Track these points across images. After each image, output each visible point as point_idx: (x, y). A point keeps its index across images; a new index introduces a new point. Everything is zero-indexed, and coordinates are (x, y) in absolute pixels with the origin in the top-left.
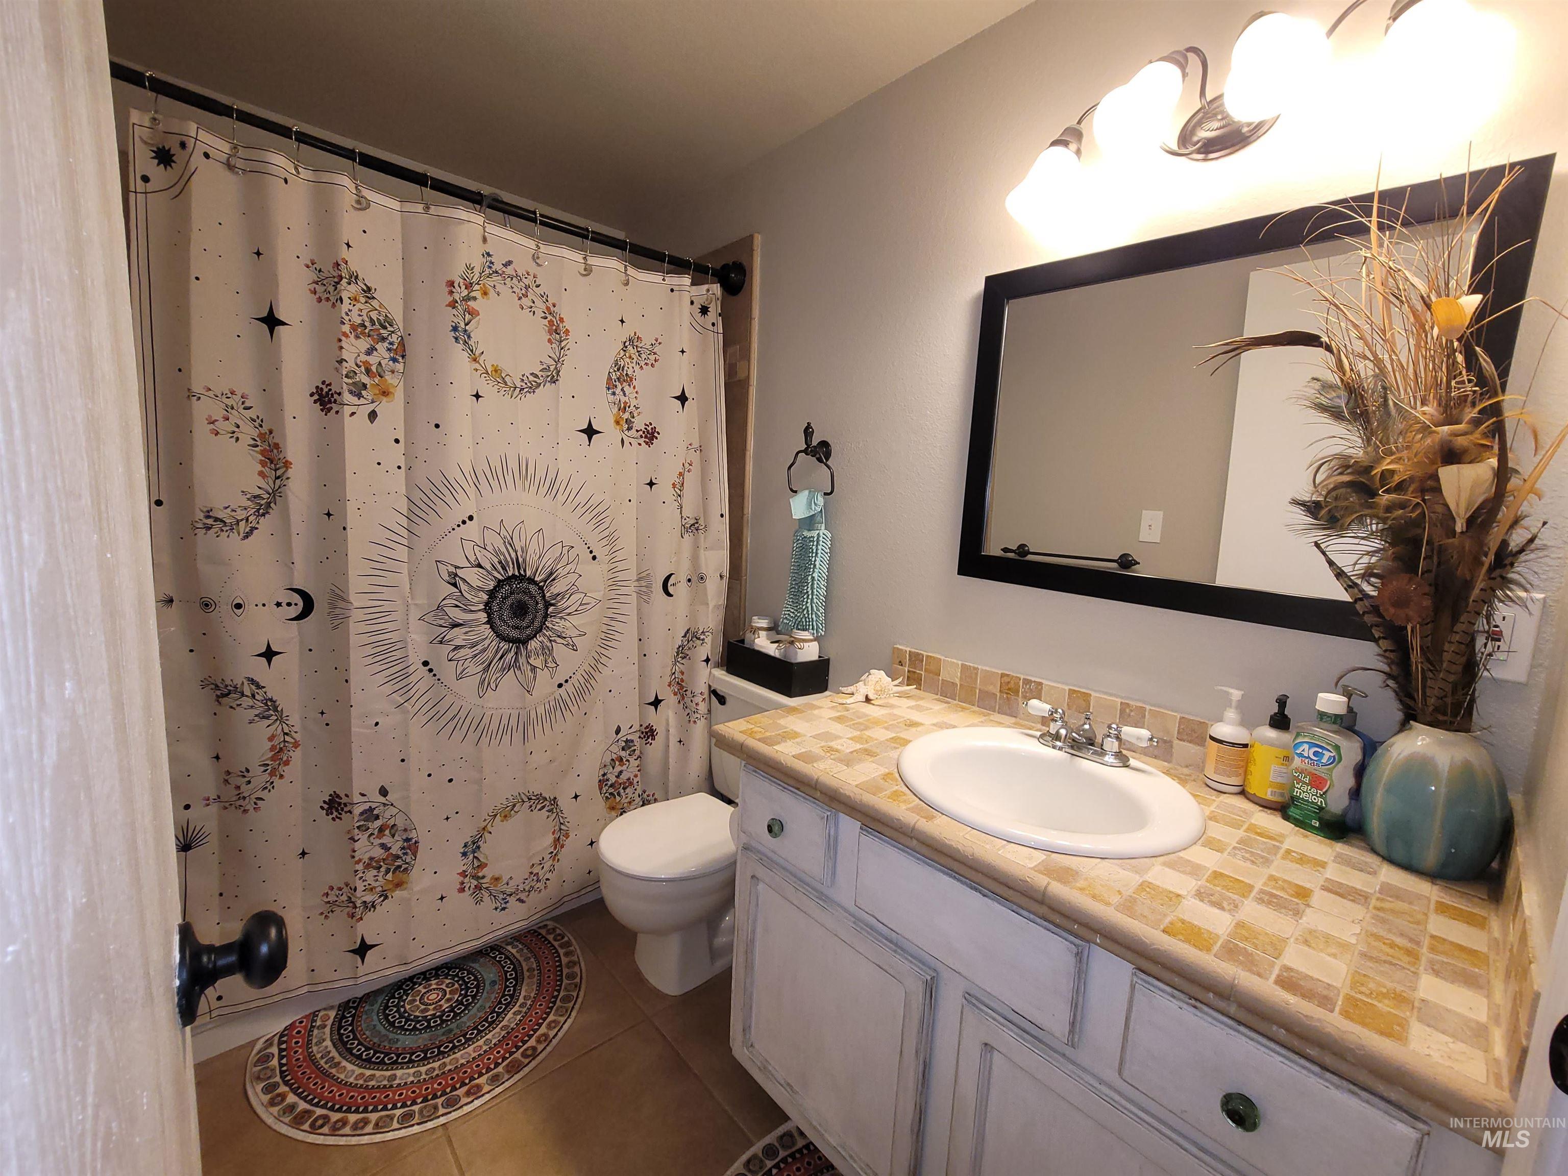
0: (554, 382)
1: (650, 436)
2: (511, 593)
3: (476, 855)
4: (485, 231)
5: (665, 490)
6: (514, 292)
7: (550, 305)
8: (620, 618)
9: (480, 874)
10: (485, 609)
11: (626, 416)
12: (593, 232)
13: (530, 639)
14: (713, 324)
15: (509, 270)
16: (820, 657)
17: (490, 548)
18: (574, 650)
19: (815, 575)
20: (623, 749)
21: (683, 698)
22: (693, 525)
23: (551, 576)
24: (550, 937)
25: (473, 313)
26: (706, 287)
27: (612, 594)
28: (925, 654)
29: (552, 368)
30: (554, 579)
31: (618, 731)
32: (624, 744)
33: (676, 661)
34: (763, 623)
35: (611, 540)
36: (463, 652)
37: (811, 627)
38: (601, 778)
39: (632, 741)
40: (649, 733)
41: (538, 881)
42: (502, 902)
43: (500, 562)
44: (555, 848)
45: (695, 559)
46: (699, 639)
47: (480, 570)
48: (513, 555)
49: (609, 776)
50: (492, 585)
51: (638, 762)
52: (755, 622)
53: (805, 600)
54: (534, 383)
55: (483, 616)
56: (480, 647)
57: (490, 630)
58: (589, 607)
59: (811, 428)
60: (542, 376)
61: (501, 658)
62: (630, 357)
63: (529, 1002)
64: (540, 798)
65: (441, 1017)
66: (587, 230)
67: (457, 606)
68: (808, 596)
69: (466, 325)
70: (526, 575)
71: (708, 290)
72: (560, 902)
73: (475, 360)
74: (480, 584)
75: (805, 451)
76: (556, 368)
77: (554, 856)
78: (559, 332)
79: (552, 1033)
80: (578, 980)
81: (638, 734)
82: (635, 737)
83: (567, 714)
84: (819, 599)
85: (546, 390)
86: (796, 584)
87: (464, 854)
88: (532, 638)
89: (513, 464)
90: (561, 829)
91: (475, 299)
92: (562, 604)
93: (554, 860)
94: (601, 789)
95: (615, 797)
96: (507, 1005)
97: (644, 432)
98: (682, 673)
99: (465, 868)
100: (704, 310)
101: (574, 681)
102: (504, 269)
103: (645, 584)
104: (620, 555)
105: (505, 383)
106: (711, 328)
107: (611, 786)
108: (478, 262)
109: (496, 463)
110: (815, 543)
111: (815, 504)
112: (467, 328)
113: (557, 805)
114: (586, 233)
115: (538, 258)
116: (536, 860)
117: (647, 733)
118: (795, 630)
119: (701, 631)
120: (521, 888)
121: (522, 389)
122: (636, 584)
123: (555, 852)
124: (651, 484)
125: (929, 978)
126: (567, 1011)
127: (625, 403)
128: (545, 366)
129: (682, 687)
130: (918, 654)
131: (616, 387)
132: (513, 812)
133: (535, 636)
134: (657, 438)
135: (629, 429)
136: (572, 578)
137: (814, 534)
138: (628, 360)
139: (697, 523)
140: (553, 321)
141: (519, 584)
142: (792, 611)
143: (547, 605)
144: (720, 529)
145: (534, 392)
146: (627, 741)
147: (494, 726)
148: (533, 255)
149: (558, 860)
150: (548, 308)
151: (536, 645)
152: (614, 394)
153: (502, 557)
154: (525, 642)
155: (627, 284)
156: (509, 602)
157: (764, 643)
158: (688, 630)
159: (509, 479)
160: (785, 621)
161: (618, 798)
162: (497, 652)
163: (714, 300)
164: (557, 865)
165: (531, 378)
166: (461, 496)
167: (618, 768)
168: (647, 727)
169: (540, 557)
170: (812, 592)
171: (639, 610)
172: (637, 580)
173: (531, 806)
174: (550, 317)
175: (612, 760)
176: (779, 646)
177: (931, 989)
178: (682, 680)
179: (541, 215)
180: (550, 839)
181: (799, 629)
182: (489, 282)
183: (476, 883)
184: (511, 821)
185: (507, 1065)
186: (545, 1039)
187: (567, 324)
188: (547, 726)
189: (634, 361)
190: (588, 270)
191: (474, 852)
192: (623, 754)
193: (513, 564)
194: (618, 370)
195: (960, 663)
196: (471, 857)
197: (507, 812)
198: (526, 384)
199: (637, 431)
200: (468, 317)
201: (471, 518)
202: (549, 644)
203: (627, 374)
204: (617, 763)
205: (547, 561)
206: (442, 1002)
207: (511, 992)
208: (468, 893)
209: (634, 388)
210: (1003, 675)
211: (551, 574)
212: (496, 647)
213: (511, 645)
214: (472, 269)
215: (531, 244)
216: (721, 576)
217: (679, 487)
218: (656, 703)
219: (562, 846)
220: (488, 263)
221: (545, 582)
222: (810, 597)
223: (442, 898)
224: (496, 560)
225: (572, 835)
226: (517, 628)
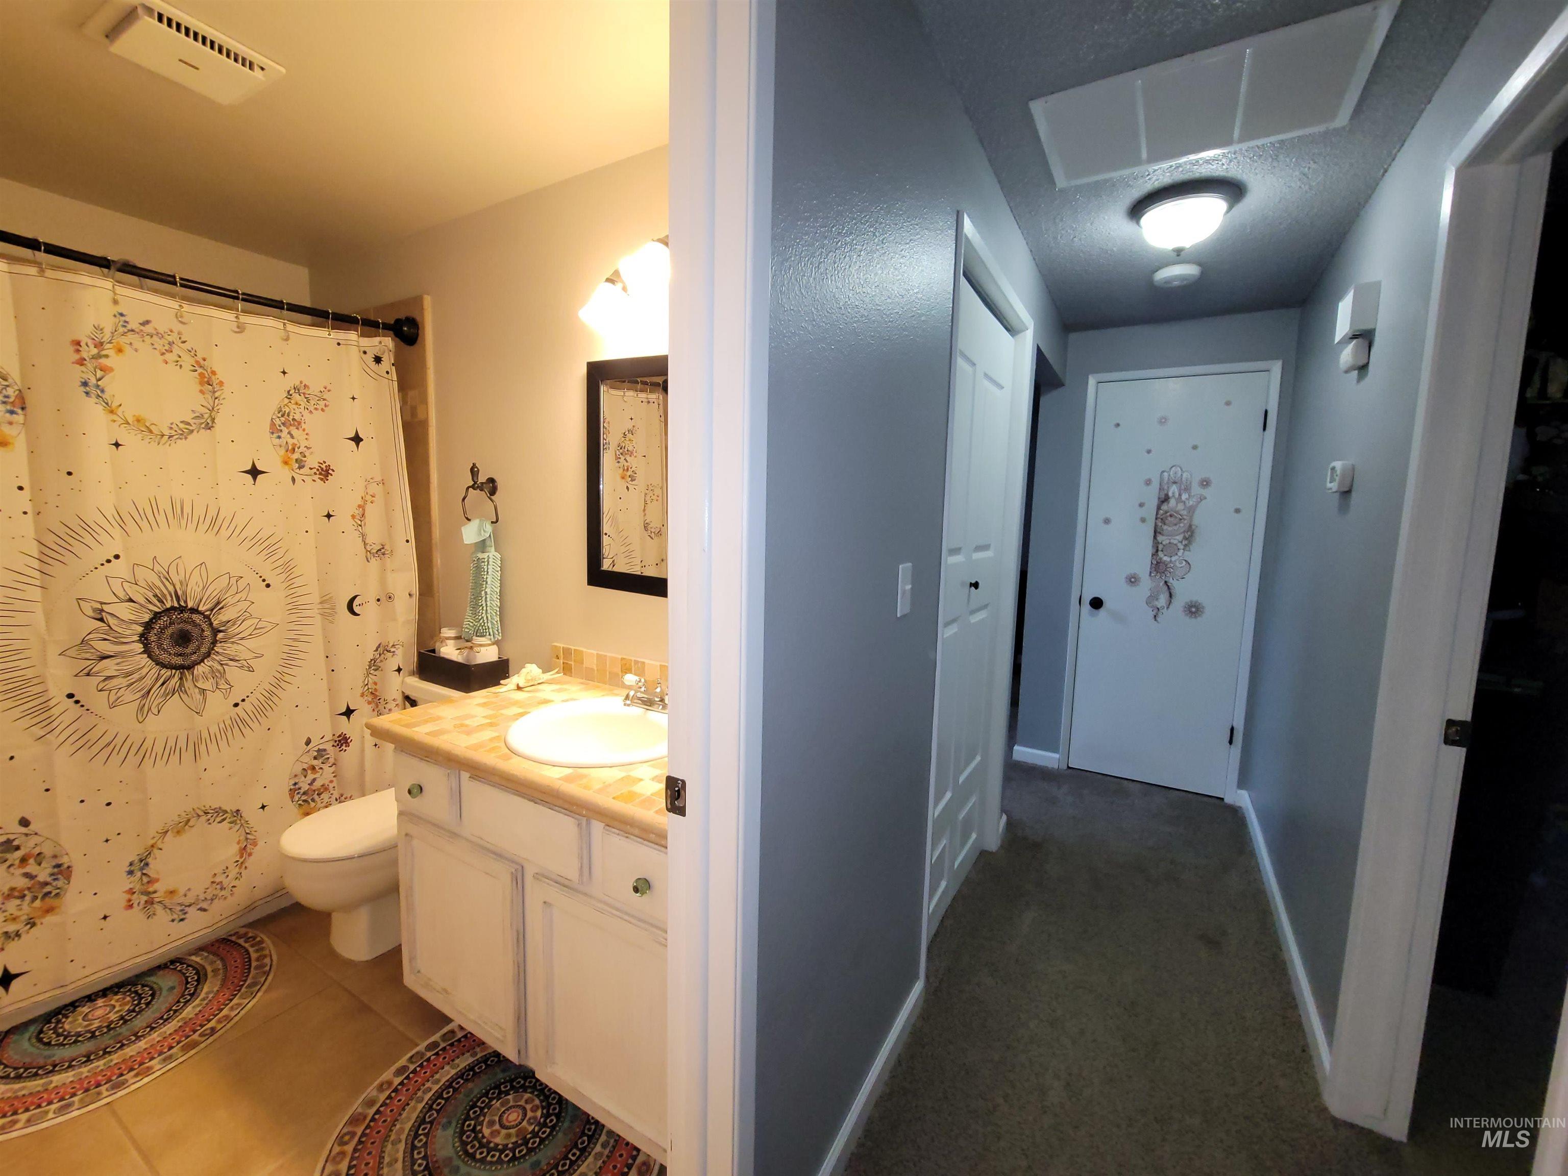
0: (210, 429)
1: (325, 473)
2: (170, 623)
3: (144, 872)
4: (115, 294)
5: (344, 519)
6: (155, 349)
7: (199, 358)
8: (303, 638)
9: (151, 889)
10: (140, 640)
11: (296, 456)
12: (243, 294)
13: (197, 664)
14: (388, 373)
15: (148, 329)
16: (499, 658)
17: (141, 583)
18: (250, 671)
19: (488, 590)
20: (315, 758)
21: (377, 706)
22: (380, 550)
23: (218, 605)
24: (241, 941)
25: (105, 370)
26: (378, 339)
27: (293, 618)
28: (573, 648)
29: (206, 416)
30: (222, 608)
31: (308, 742)
32: (316, 754)
33: (368, 674)
34: (451, 633)
35: (288, 569)
36: (114, 682)
37: (488, 634)
38: (292, 787)
39: (325, 750)
40: (343, 741)
41: (222, 889)
42: (180, 913)
43: (156, 596)
44: (241, 857)
45: (383, 581)
46: (389, 651)
47: (132, 604)
48: (171, 588)
49: (300, 785)
50: (147, 617)
51: (333, 769)
52: (443, 633)
53: (481, 611)
54: (185, 430)
55: (139, 647)
56: (136, 676)
57: (148, 659)
58: (264, 631)
59: (477, 468)
60: (195, 424)
61: (163, 684)
62: (297, 404)
63: (211, 996)
64: (220, 811)
65: (108, 1027)
66: (237, 292)
67: (105, 640)
68: (483, 607)
69: (100, 380)
70: (187, 606)
71: (380, 343)
72: (250, 908)
73: (112, 412)
74: (133, 617)
75: (473, 487)
76: (211, 416)
77: (241, 864)
78: (211, 383)
79: (233, 1014)
80: (267, 968)
81: (332, 743)
82: (328, 747)
83: (247, 731)
84: (492, 608)
85: (200, 438)
86: (474, 598)
87: (131, 873)
88: (199, 663)
89: (165, 505)
90: (247, 839)
91: (107, 356)
92: (232, 630)
93: (240, 868)
94: (292, 797)
95: (309, 803)
96: (186, 1003)
97: (318, 470)
98: (375, 684)
99: (131, 886)
100: (378, 360)
101: (252, 699)
102: (142, 328)
103: (329, 606)
104: (298, 582)
105: (151, 432)
106: (386, 375)
107: (304, 793)
108: (108, 324)
109: (144, 505)
110: (486, 563)
111: (484, 531)
112: (99, 383)
113: (241, 817)
114: (236, 295)
115: (181, 317)
116: (218, 870)
117: (340, 741)
118: (474, 638)
119: (391, 645)
120: (202, 897)
121: (170, 437)
122: (320, 606)
123: (241, 860)
124: (329, 516)
125: (513, 870)
126: (252, 994)
127: (294, 445)
128: (197, 414)
129: (375, 696)
130: (569, 649)
131: (281, 431)
132: (187, 827)
133: (202, 661)
134: (331, 475)
135: (300, 468)
136: (244, 605)
137: (485, 555)
138: (295, 407)
139: (383, 548)
140: (204, 374)
141: (179, 614)
142: (472, 621)
143: (216, 631)
144: (407, 554)
145: (186, 438)
146: (319, 751)
147: (159, 748)
148: (176, 315)
149: (246, 867)
150: (197, 362)
151: (204, 670)
152: (279, 437)
153: (157, 591)
154: (190, 667)
155: (287, 339)
156: (169, 631)
157: (449, 651)
158: (380, 645)
159: (161, 519)
160: (467, 630)
161: (312, 804)
162: (157, 680)
163: (387, 351)
164: (244, 872)
165: (182, 426)
166: (103, 537)
167: (311, 776)
168: (340, 736)
169: (204, 588)
170: (486, 604)
171: (324, 629)
172: (321, 603)
173: (209, 820)
174: (200, 370)
175: (304, 769)
176: (460, 652)
177: (518, 879)
178: (376, 690)
179: (181, 279)
180: (234, 849)
181: (478, 636)
182: (123, 340)
183: (145, 898)
184: (185, 837)
185: (183, 1046)
186: (228, 1018)
187: (221, 376)
188: (223, 744)
189: (302, 407)
190: (241, 328)
191: (142, 869)
192: (315, 762)
193: (171, 597)
194: (283, 416)
195: (595, 652)
196: (139, 874)
197: (182, 826)
198: (176, 431)
199: (311, 469)
200: (99, 374)
201: (117, 557)
202: (220, 668)
203: (294, 419)
204: (309, 772)
205: (214, 591)
206: (111, 1014)
207: (192, 992)
208: (136, 908)
209: (304, 430)
210: (622, 659)
211: (218, 603)
212: (156, 675)
213: (174, 671)
214: (101, 330)
215: (174, 304)
216: (410, 595)
217: (360, 517)
218: (348, 713)
219: (250, 855)
220: (121, 323)
221: (212, 610)
222: (485, 608)
223: (105, 918)
224: (150, 595)
225: (261, 843)
226: (180, 655)
